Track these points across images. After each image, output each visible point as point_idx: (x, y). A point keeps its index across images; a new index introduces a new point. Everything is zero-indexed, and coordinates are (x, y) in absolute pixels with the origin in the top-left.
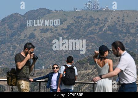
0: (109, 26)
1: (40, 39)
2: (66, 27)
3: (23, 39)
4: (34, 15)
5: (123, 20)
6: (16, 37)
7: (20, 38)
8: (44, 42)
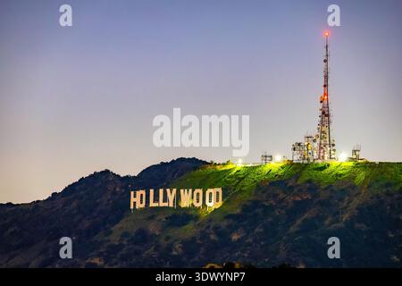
0: (360, 209)
2: (239, 211)
3: (117, 243)
7: (109, 241)
8: (175, 253)
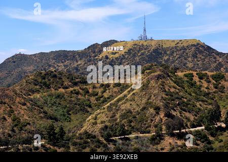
0: (153, 50)
1: (111, 59)
2: (127, 51)
4: (108, 44)
5: (162, 46)
6: (97, 57)
